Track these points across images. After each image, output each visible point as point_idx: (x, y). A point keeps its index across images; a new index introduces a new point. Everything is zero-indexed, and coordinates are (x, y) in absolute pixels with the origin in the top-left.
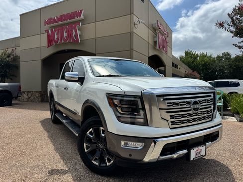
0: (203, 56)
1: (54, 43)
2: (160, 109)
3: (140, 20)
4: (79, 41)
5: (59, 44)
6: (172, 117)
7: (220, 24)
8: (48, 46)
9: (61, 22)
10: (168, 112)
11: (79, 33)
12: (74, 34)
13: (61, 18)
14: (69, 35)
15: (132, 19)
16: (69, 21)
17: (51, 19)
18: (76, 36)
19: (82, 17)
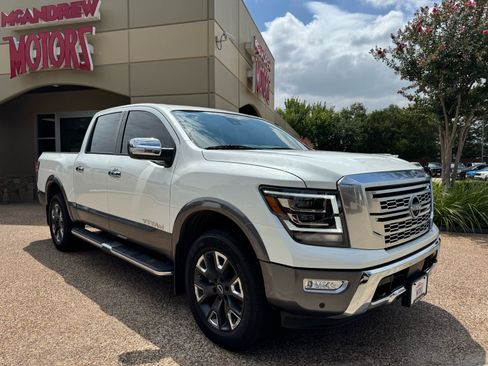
0: (320, 109)
1: (27, 69)
2: (371, 214)
3: (227, 33)
4: (92, 69)
5: (40, 71)
6: (387, 228)
7: (380, 52)
8: (13, 75)
9: (44, 22)
10: (380, 220)
11: (89, 49)
12: (78, 50)
13: (45, 13)
14: (67, 52)
15: (210, 31)
16: (65, 21)
17: (20, 12)
18: (84, 56)
19: (97, 14)
